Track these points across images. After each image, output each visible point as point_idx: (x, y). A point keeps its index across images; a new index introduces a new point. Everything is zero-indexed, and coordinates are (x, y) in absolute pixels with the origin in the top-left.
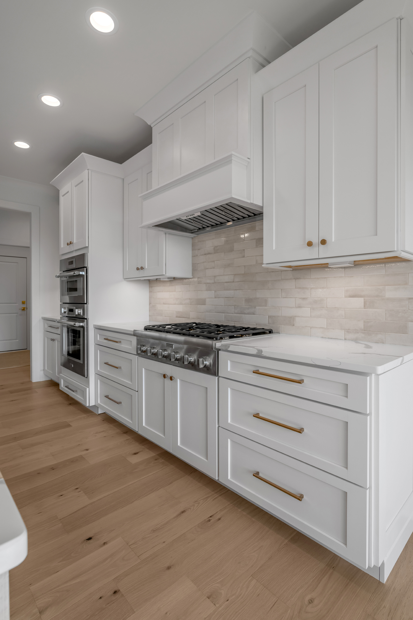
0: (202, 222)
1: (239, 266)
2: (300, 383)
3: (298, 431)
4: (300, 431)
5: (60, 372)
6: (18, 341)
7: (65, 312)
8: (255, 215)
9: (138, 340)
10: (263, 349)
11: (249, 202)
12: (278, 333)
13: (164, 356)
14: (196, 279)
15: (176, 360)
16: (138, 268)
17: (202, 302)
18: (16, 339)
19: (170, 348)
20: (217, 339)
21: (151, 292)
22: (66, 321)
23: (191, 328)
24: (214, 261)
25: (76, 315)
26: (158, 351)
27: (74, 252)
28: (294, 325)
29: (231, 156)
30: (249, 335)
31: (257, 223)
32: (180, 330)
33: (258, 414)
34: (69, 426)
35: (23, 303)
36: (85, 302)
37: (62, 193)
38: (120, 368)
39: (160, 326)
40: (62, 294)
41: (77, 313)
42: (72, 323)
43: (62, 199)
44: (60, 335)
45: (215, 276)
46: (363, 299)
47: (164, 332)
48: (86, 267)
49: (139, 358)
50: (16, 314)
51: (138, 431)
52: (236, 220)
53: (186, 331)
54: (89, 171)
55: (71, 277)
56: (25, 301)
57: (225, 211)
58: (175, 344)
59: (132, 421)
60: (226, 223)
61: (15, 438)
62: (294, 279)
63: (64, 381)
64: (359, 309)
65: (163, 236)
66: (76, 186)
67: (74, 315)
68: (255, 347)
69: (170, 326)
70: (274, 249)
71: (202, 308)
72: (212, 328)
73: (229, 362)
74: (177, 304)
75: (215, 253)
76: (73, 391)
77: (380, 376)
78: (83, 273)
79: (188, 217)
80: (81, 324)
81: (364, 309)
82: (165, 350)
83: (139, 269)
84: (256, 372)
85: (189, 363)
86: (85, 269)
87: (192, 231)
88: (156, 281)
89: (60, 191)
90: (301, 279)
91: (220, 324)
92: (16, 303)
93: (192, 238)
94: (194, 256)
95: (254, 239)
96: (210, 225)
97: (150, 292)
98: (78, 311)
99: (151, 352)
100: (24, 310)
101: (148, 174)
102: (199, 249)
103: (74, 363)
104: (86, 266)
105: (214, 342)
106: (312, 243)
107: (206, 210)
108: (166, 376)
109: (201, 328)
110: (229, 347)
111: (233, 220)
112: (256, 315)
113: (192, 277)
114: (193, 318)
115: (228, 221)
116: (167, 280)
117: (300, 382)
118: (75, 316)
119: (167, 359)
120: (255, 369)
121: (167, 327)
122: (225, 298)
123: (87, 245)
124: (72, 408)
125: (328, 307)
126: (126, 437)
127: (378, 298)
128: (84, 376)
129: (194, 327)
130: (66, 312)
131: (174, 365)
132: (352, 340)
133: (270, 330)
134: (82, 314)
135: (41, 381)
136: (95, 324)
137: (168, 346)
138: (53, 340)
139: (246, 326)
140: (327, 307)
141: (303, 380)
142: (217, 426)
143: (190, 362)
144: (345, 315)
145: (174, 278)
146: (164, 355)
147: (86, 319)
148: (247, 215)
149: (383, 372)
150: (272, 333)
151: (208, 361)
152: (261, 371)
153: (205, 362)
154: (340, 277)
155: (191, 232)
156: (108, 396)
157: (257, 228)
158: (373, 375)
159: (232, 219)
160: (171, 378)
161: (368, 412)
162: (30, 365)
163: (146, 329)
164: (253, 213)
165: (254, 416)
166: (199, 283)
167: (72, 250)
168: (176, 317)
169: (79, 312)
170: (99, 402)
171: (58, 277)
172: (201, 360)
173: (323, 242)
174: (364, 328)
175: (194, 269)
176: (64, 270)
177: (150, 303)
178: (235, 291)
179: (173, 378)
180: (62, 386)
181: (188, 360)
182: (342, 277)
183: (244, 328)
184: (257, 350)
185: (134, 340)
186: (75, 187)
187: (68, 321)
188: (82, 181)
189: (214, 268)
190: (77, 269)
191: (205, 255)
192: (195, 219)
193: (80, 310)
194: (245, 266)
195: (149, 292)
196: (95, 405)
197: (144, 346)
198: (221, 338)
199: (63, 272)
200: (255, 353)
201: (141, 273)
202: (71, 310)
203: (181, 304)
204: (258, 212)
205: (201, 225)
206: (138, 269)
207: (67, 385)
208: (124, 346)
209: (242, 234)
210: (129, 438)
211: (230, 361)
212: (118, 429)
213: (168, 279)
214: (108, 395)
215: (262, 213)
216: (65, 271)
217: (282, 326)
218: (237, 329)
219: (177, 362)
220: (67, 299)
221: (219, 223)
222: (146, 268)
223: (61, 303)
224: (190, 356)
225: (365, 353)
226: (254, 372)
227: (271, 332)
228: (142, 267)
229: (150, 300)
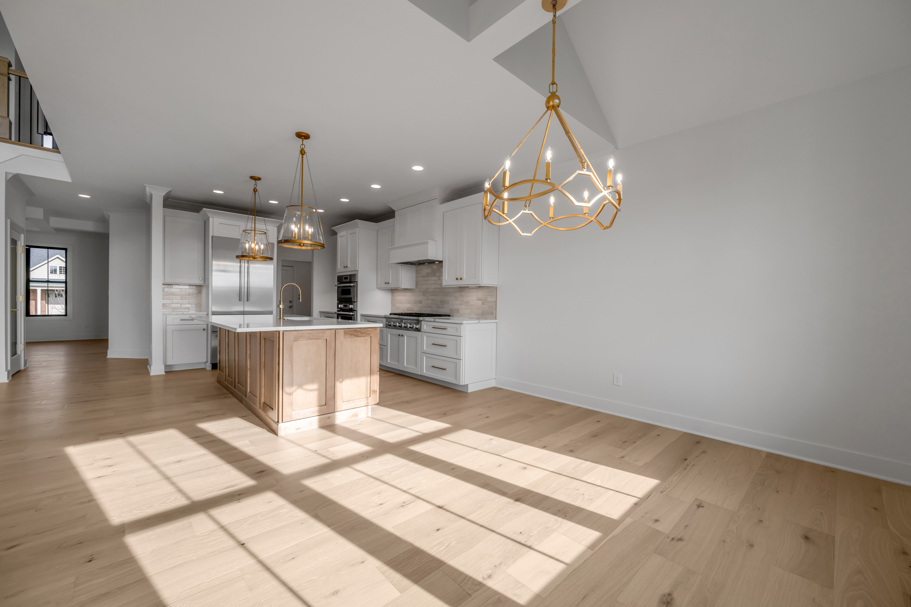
9: (386, 319)
14: (418, 289)
20: (421, 318)
26: (395, 324)
27: (348, 272)
29: (427, 241)
31: (441, 267)
35: (290, 302)
36: (356, 301)
39: (398, 313)
43: (339, 239)
49: (387, 329)
54: (358, 227)
55: (344, 287)
58: (404, 320)
70: (446, 279)
72: (420, 314)
73: (425, 326)
78: (354, 285)
80: (353, 314)
82: (399, 323)
86: (356, 283)
88: (396, 290)
89: (338, 235)
93: (416, 267)
94: (417, 277)
97: (392, 296)
98: (351, 307)
99: (392, 325)
104: (356, 281)
106: (458, 278)
108: (399, 335)
110: (427, 321)
112: (444, 309)
113: (416, 288)
116: (402, 290)
118: (349, 309)
123: (358, 270)
130: (342, 307)
131: (403, 330)
134: (353, 308)
136: (361, 313)
137: (401, 321)
142: (420, 353)
143: (410, 327)
145: (406, 289)
146: (398, 326)
147: (356, 311)
148: (437, 263)
150: (450, 316)
151: (418, 326)
155: (415, 265)
157: (441, 269)
160: (402, 335)
163: (390, 314)
166: (419, 292)
167: (346, 271)
168: (407, 310)
171: (336, 286)
172: (415, 326)
173: (461, 279)
175: (417, 284)
177: (392, 303)
185: (384, 319)
186: (349, 234)
188: (355, 232)
190: (349, 282)
197: (389, 322)
198: (423, 318)
199: (339, 284)
201: (387, 286)
202: (346, 306)
204: (441, 263)
206: (386, 283)
209: (435, 270)
215: (443, 263)
216: (341, 283)
219: (405, 328)
220: (342, 300)
222: (390, 283)
223: (338, 302)
224: (410, 325)
226: (433, 328)
228: (388, 282)
229: (392, 301)
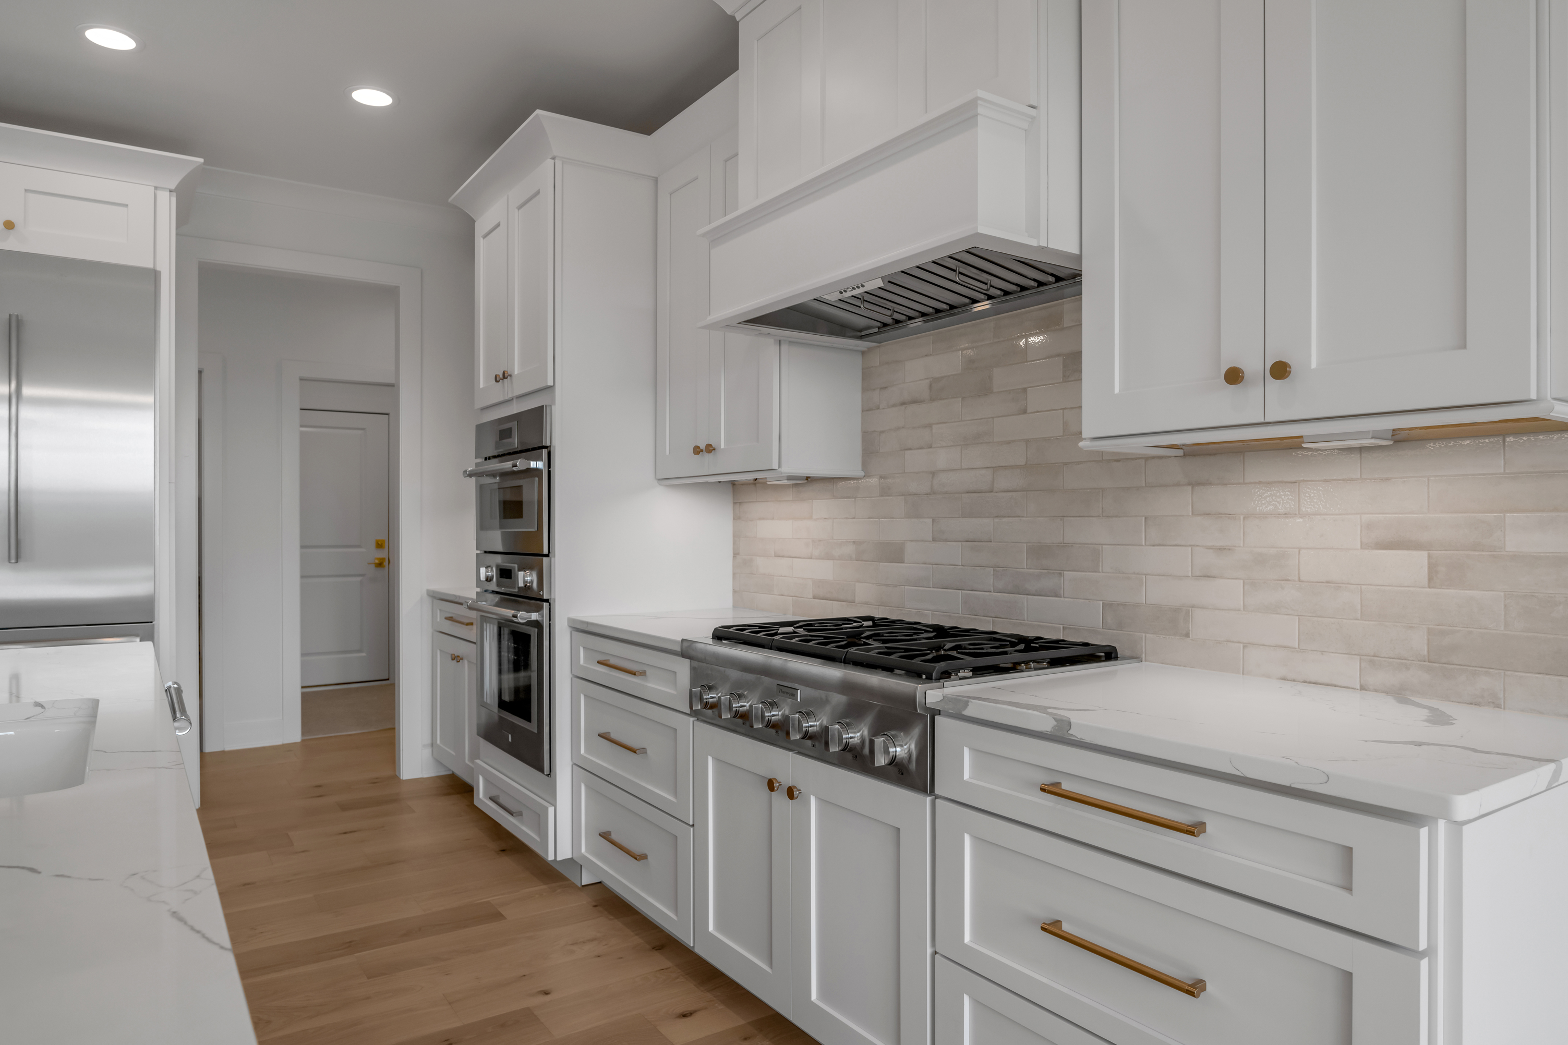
0: (890, 305)
1: (1009, 443)
2: (1192, 833)
3: (1187, 988)
4: (1193, 989)
5: (475, 755)
6: (364, 654)
7: (489, 579)
8: (1058, 279)
9: (693, 669)
10: (1074, 718)
11: (1034, 243)
12: (1135, 658)
13: (771, 725)
14: (874, 481)
15: (807, 736)
16: (698, 447)
17: (894, 553)
18: (360, 651)
19: (789, 700)
20: (931, 679)
21: (739, 518)
22: (489, 604)
23: (855, 638)
24: (930, 426)
25: (519, 588)
26: (751, 706)
27: (515, 400)
28: (1187, 635)
29: (973, 104)
30: (1038, 662)
31: (1067, 305)
32: (818, 644)
33: (1058, 923)
34: (497, 916)
35: (379, 546)
36: (545, 551)
37: (481, 227)
38: (643, 751)
39: (760, 627)
40: (482, 526)
41: (521, 584)
42: (508, 613)
43: (481, 245)
44: (475, 643)
45: (933, 474)
46: (1424, 554)
47: (771, 648)
48: (546, 447)
49: (698, 724)
50: (358, 579)
51: (694, 947)
52: (999, 296)
53: (837, 647)
54: (556, 161)
55: (504, 474)
56: (384, 541)
57: (962, 270)
58: (803, 688)
59: (677, 914)
60: (965, 305)
61: (349, 945)
62: (1189, 484)
63: (486, 781)
64: (1411, 589)
65: (774, 349)
66: (520, 208)
67: (514, 588)
68: (1049, 710)
69: (791, 629)
70: (1117, 390)
71: (893, 571)
72: (920, 639)
73: (966, 752)
74: (816, 559)
75: (932, 400)
76: (511, 813)
77: (1465, 828)
78: (540, 465)
79: (849, 294)
80: (534, 616)
81: (1428, 590)
82: (773, 705)
83: (702, 451)
84: (1052, 790)
85: (844, 750)
86: (545, 452)
87: (861, 331)
88: (755, 484)
89: (476, 224)
90: (1211, 484)
91: (947, 623)
92: (359, 546)
93: (863, 353)
94: (867, 410)
95: (1059, 355)
96: (917, 314)
97: (736, 518)
98: (525, 578)
99: (731, 708)
100: (380, 565)
101: (726, 161)
102: (885, 388)
103: (513, 728)
104: (548, 444)
105: (920, 688)
106: (1243, 373)
107: (903, 272)
108: (776, 785)
109: (887, 636)
110: (966, 704)
111: (990, 297)
112: (1062, 599)
113: (863, 474)
114: (866, 603)
115: (975, 301)
116: (786, 482)
117: (1193, 830)
118: (516, 590)
119: (779, 732)
120: (1048, 779)
121: (782, 630)
122: (964, 543)
123: (550, 383)
124: (507, 863)
125: (1302, 578)
126: (660, 961)
127: (1477, 553)
128: (542, 771)
129: (863, 636)
130: (492, 576)
131: (799, 753)
132: (1387, 693)
133: (1107, 649)
134: (535, 585)
135: (425, 776)
136: (574, 615)
137: (783, 692)
138: (457, 658)
139: (1031, 633)
140: (1299, 580)
141: (1203, 824)
142: (929, 951)
143: (847, 744)
144: (1362, 606)
145: (807, 478)
146: (769, 721)
147: (547, 601)
148: (1035, 280)
149: (1477, 815)
150: (1116, 658)
151: (901, 746)
152: (1067, 786)
153: (892, 750)
154: (1343, 480)
155: (859, 334)
156: (609, 833)
157: (1067, 322)
158: (1441, 823)
159: (985, 294)
160: (791, 793)
161: (1423, 945)
162: (394, 729)
163: (720, 635)
164: (1052, 275)
165: (1043, 929)
166: (885, 492)
167: (510, 396)
168: (814, 598)
169: (529, 578)
170: (583, 850)
171: (471, 475)
172: (879, 741)
173: (1280, 370)
174: (1428, 651)
175: (870, 446)
176: (488, 456)
177: (736, 554)
178: (997, 520)
179: (796, 793)
180: (481, 796)
181: (840, 738)
182: (1353, 480)
183: (1022, 639)
184: (1056, 720)
185: (683, 669)
186: (516, 210)
187: (497, 605)
188: (538, 193)
189: (931, 447)
190: (521, 452)
191: (903, 407)
192: (870, 299)
193: (531, 575)
194: (1027, 441)
195: (734, 519)
196: (572, 859)
197: (711, 688)
198: (946, 675)
199: (486, 459)
200: (1049, 730)
201: (706, 465)
202: (505, 574)
203: (828, 557)
204: (1067, 272)
205: (889, 313)
206: (697, 450)
207: (494, 793)
208: (655, 686)
209: (1021, 338)
210: (668, 964)
211: (972, 749)
212: (636, 935)
213: (788, 480)
214: (610, 830)
215: (1079, 272)
216: (489, 458)
217: (1147, 635)
218: (997, 643)
219: (809, 743)
220: (496, 540)
221: (945, 307)
222: (722, 446)
223: (479, 552)
224: (847, 726)
225: (1420, 744)
226: (1043, 790)
227: (1110, 655)
228: (709, 446)
229: (734, 543)
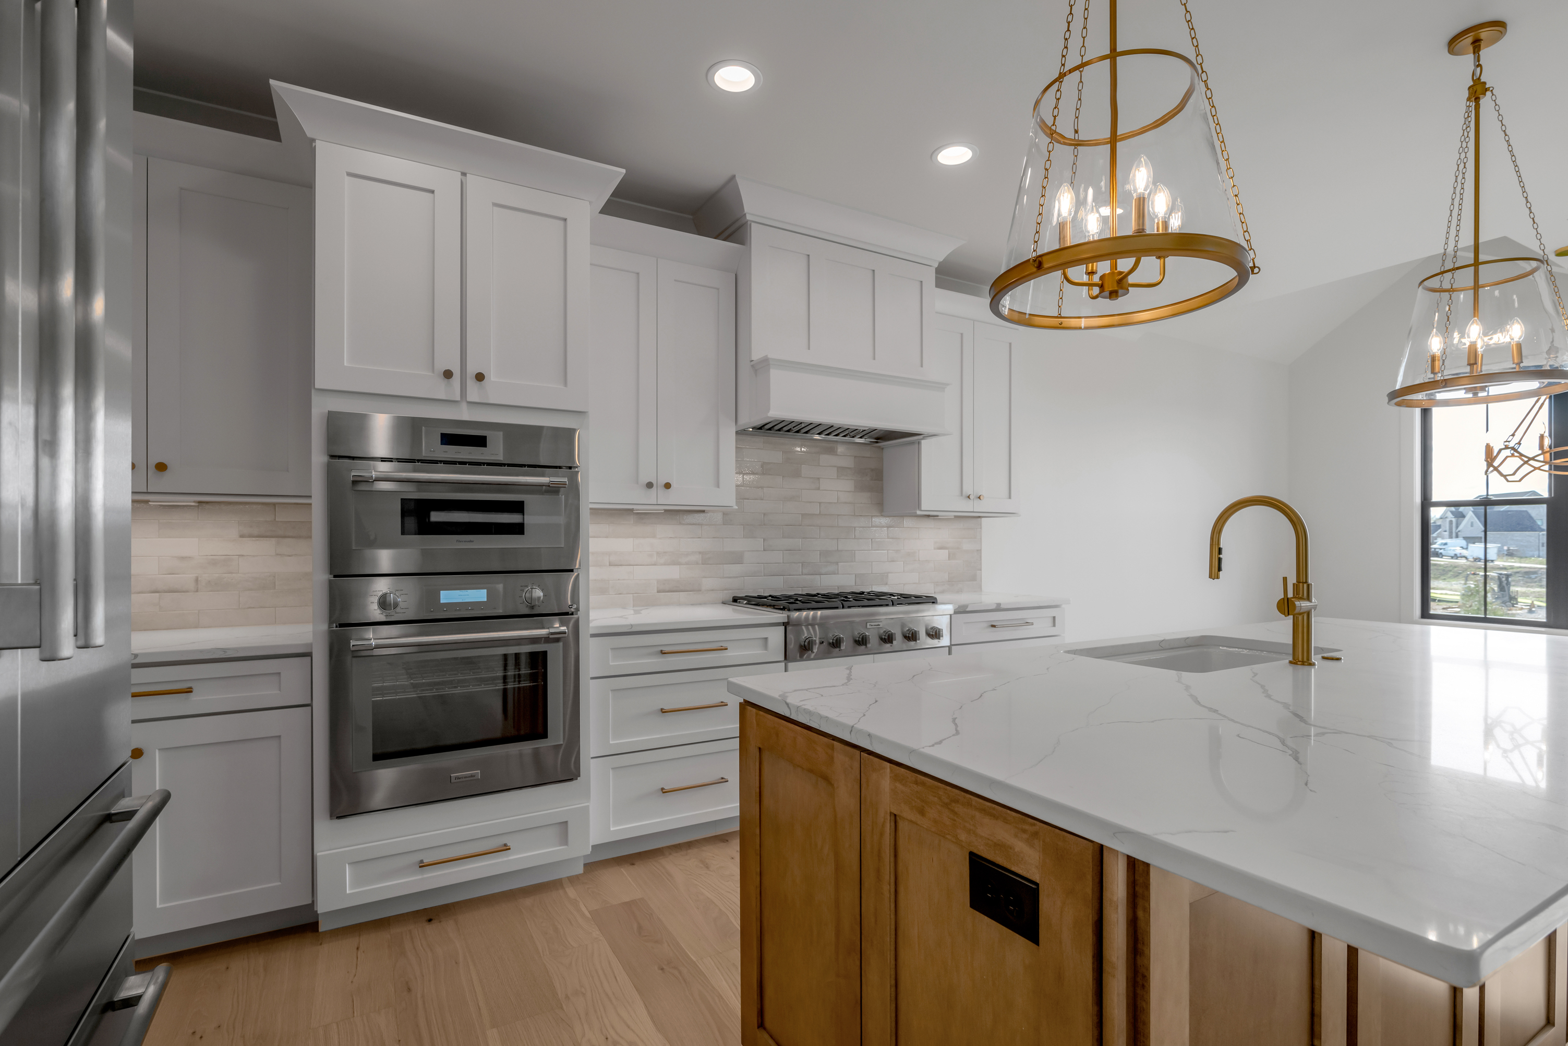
7: (391, 607)
16: (651, 483)
17: (737, 559)
24: (762, 488)
29: (947, 384)
38: (722, 704)
48: (576, 468)
71: (736, 569)
101: (675, 281)
104: (577, 465)
123: (584, 409)
156: (662, 789)
173: (980, 497)
185: (776, 633)
203: (674, 563)
206: (649, 486)
208: (738, 654)
228: (667, 484)
